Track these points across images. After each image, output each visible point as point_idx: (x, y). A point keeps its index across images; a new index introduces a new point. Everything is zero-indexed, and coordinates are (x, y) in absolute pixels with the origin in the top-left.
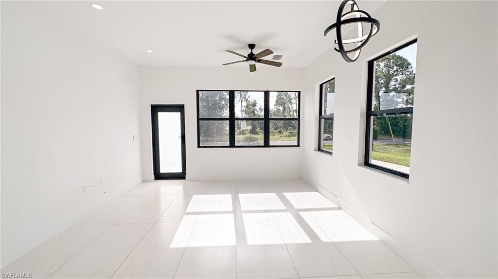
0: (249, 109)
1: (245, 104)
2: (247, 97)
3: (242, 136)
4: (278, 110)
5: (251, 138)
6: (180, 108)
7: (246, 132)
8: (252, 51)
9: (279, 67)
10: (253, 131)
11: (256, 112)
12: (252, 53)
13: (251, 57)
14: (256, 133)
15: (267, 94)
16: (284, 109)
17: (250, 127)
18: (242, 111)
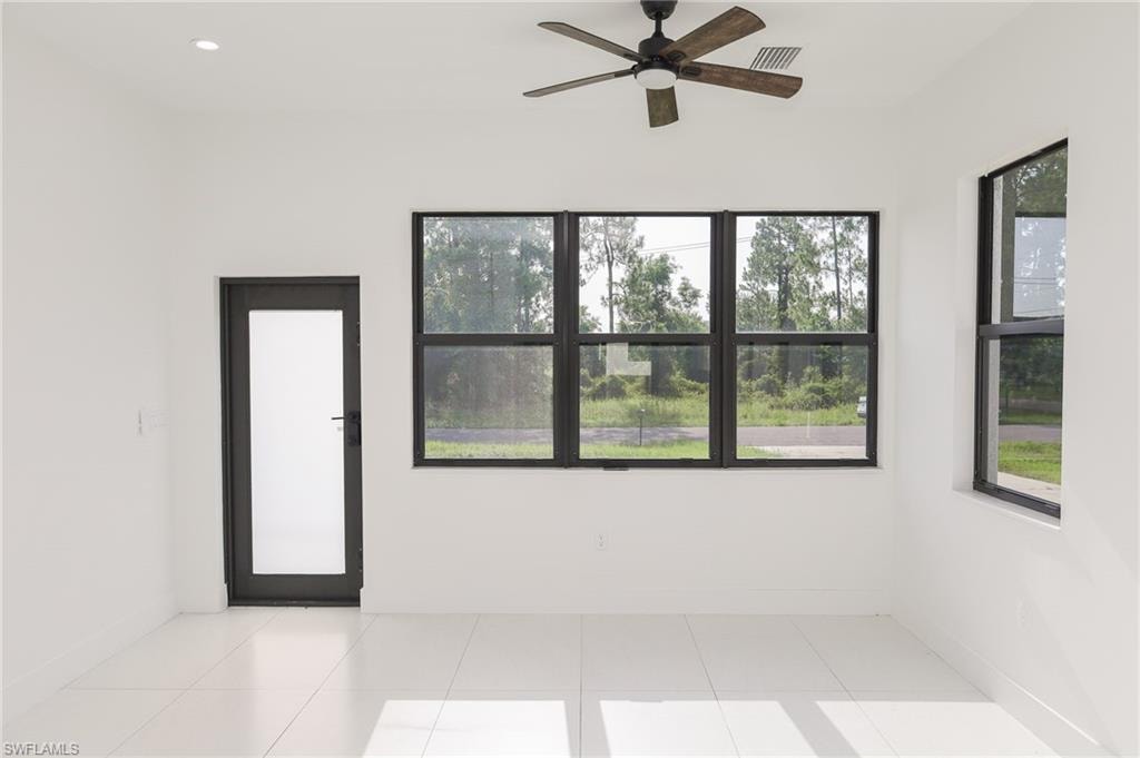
0: (640, 293)
1: (620, 272)
2: (632, 243)
3: (611, 404)
4: (762, 297)
5: (650, 413)
6: (339, 293)
7: (628, 388)
8: (658, 26)
9: (787, 97)
10: (656, 385)
11: (668, 305)
12: (658, 33)
13: (655, 54)
14: (672, 393)
15: (723, 225)
16: (785, 290)
17: (644, 368)
18: (611, 301)
